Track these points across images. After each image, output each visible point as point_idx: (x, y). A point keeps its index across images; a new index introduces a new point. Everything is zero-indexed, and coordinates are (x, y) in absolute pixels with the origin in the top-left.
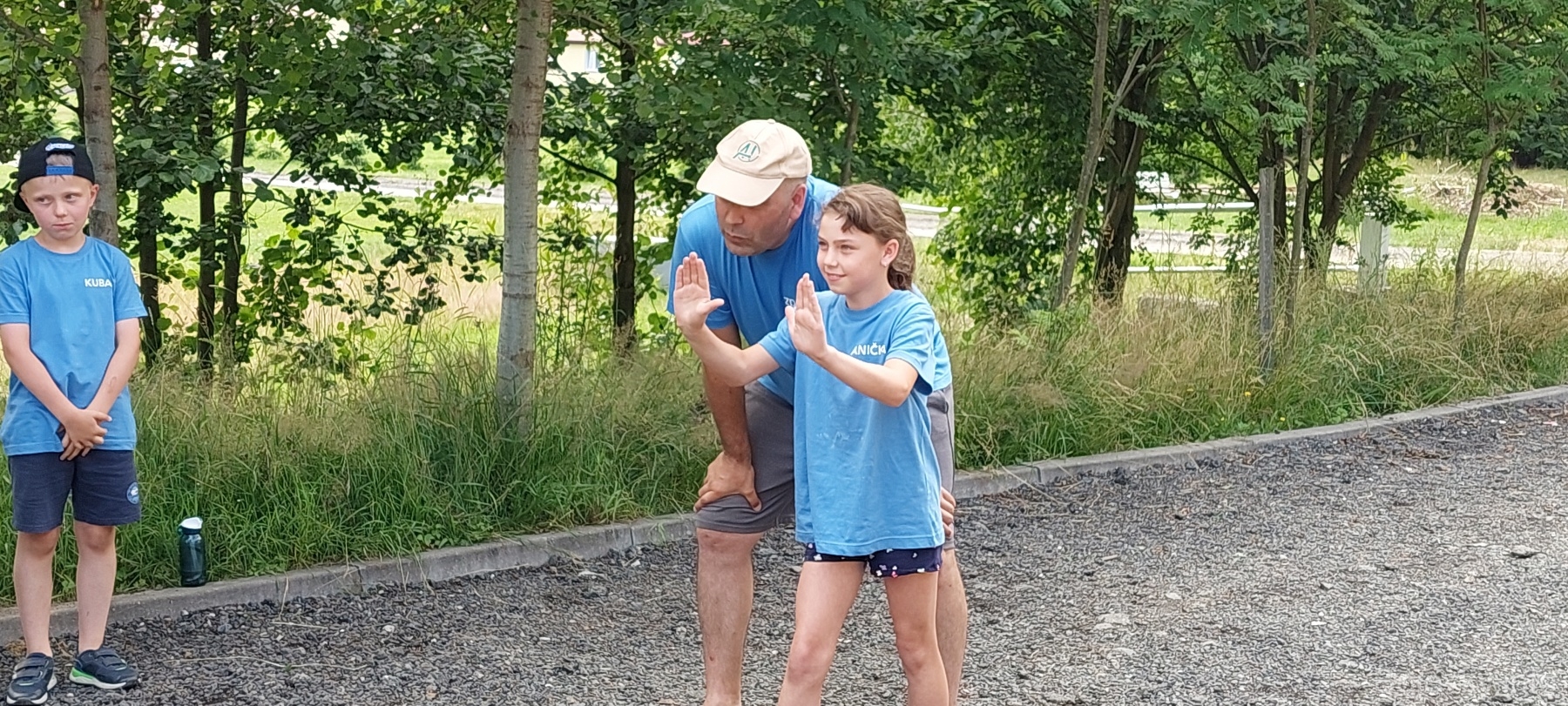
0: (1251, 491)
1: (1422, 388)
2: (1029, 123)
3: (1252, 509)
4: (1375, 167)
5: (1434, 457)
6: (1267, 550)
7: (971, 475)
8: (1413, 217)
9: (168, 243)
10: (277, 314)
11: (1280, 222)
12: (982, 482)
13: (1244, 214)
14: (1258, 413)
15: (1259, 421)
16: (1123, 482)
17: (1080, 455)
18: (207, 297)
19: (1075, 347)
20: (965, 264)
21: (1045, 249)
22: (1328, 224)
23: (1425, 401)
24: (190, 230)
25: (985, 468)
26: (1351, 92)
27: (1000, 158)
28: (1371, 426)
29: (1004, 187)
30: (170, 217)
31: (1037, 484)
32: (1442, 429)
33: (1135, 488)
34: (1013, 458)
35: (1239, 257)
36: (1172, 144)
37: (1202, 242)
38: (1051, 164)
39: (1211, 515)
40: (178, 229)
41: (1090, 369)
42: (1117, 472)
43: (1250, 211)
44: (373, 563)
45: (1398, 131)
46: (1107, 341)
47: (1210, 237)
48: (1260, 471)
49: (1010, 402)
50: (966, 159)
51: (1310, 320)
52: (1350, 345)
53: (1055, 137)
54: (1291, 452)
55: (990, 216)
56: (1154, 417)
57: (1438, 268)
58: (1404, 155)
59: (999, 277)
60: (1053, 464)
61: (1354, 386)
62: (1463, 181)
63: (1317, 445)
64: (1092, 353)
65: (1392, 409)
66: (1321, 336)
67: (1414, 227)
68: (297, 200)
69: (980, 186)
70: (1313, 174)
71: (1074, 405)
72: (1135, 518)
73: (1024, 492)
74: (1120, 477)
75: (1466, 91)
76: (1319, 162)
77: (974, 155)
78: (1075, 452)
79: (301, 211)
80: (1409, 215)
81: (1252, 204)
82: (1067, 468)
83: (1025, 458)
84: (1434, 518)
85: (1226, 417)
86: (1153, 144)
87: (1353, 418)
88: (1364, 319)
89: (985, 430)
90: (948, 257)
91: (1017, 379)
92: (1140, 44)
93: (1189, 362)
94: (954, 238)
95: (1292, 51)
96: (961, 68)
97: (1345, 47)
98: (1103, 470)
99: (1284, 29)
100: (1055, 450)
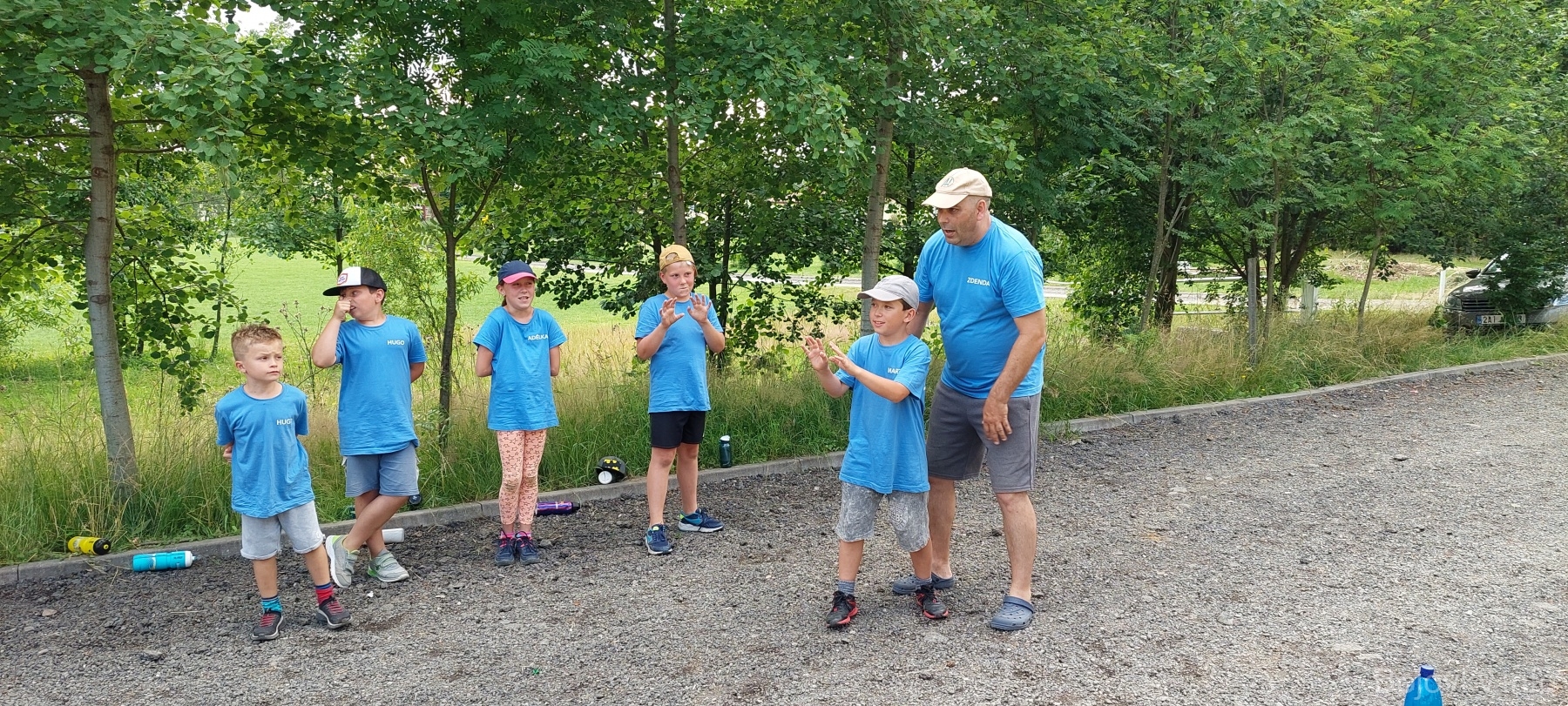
0: (1248, 427)
1: (1341, 373)
2: (1117, 238)
3: (1249, 436)
4: (1310, 256)
5: (1348, 409)
7: (1097, 419)
8: (1332, 282)
11: (1258, 286)
12: (1103, 422)
13: (1235, 283)
14: (1250, 386)
15: (1251, 390)
17: (1154, 408)
19: (1151, 352)
21: (1129, 303)
22: (1284, 287)
23: (1343, 380)
25: (1104, 415)
26: (1295, 217)
27: (1102, 255)
28: (1312, 393)
29: (1104, 271)
31: (1132, 423)
32: (1353, 395)
33: (1185, 425)
34: (1119, 410)
35: (1235, 305)
36: (1195, 246)
37: (1213, 298)
38: (1129, 259)
39: (1226, 438)
41: (1159, 365)
42: (1175, 417)
43: (1239, 281)
44: (806, 458)
45: (1322, 236)
46: (1167, 350)
47: (1217, 295)
48: (1252, 417)
49: (1117, 381)
50: (1084, 257)
51: (1277, 337)
52: (1300, 350)
53: (1132, 244)
54: (1268, 407)
55: (1097, 286)
56: (1193, 389)
57: (1346, 310)
58: (1326, 249)
59: (1103, 318)
60: (1140, 413)
61: (1303, 373)
62: (1360, 263)
63: (1282, 403)
64: (1160, 356)
65: (1324, 383)
66: (1283, 346)
67: (1333, 288)
68: (755, 287)
69: (1091, 270)
70: (1276, 262)
71: (1150, 382)
72: (1186, 440)
73: (1125, 427)
74: (1176, 420)
75: (1361, 214)
76: (1278, 254)
77: (1088, 254)
78: (1152, 407)
79: (758, 292)
80: (1329, 282)
81: (1241, 277)
82: (1148, 415)
83: (1125, 410)
84: (1349, 440)
85: (1232, 388)
86: (1186, 246)
87: (1302, 389)
88: (1307, 337)
89: (1104, 395)
90: (1077, 307)
91: (1119, 369)
92: (1183, 196)
93: (1211, 361)
94: (1078, 298)
95: (1264, 196)
96: (1084, 209)
97: (1294, 192)
98: (1166, 416)
99: (1260, 184)
100: (1141, 406)
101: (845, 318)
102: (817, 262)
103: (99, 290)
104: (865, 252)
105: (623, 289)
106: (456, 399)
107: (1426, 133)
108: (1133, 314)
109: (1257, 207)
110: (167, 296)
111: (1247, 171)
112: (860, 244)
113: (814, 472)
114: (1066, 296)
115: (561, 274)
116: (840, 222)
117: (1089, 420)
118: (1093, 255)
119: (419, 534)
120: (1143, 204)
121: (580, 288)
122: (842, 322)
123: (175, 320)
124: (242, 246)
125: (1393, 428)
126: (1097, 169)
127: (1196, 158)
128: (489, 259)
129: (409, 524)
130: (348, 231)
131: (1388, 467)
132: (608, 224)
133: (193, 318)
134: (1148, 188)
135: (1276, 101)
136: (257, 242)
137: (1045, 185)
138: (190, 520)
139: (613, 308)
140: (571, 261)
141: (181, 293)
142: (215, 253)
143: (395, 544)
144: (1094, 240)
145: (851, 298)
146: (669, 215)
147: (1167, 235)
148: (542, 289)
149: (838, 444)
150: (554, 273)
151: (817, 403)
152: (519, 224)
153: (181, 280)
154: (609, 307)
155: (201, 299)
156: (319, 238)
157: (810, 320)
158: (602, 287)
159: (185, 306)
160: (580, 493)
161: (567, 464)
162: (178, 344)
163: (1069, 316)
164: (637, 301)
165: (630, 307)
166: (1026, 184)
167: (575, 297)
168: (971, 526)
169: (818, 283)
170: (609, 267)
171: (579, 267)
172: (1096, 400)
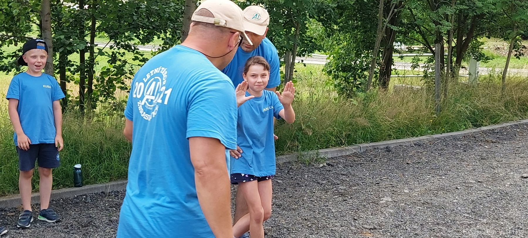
0: (433, 154)
1: (491, 118)
2: (357, 28)
3: (433, 161)
4: (474, 42)
5: (495, 142)
6: (438, 175)
7: (337, 149)
9: (69, 70)
10: (106, 93)
11: (442, 61)
12: (341, 151)
13: (430, 57)
14: (435, 127)
15: (435, 130)
16: (389, 151)
17: (374, 142)
18: (82, 88)
19: (373, 105)
20: (335, 75)
22: (458, 62)
23: (492, 123)
24: (77, 66)
25: (342, 147)
26: (466, 17)
27: (347, 39)
28: (473, 131)
29: (348, 49)
30: (70, 61)
31: (360, 152)
32: (497, 133)
33: (393, 153)
34: (352, 143)
35: (428, 72)
36: (405, 34)
37: (415, 67)
38: (364, 41)
39: (419, 163)
40: (73, 65)
41: (378, 113)
42: (387, 147)
43: (432, 57)
45: (482, 29)
46: (383, 103)
47: (418, 65)
48: (435, 147)
49: (351, 124)
50: (335, 39)
51: (452, 95)
52: (466, 104)
53: (366, 32)
54: (446, 141)
55: (343, 59)
56: (399, 129)
58: (485, 38)
59: (346, 80)
60: (365, 145)
61: (468, 118)
62: (504, 45)
63: (455, 138)
64: (379, 107)
65: (480, 126)
66: (456, 100)
67: (488, 62)
68: (112, 55)
69: (340, 48)
70: (453, 45)
71: (372, 125)
72: (393, 163)
73: (355, 155)
74: (388, 149)
75: (505, 16)
76: (455, 40)
77: (338, 38)
78: (373, 141)
79: (113, 59)
80: (486, 58)
81: (432, 54)
82: (370, 146)
83: (356, 143)
84: (495, 164)
85: (424, 129)
86: (399, 34)
87: (467, 128)
88: (471, 95)
89: (342, 133)
90: (330, 73)
91: (352, 116)
92: (394, 2)
93: (411, 110)
94: (331, 66)
95: (446, 4)
96: (334, 9)
97: (464, 2)
98: (382, 147)
100: (365, 140)
109: (440, 11)
117: (332, 150)
118: (342, 38)
125: (522, 155)
144: (342, 29)
147: (384, 28)
163: (324, 78)
172: (337, 137)
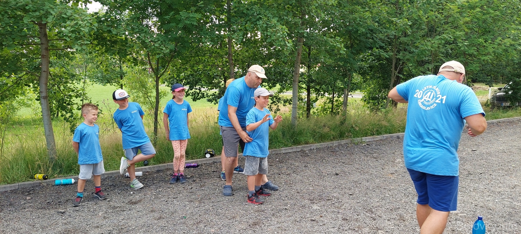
2: (379, 77)
7: (372, 137)
12: (374, 138)
19: (390, 115)
20: (368, 102)
21: (382, 99)
27: (374, 83)
29: (375, 89)
31: (383, 138)
34: (379, 134)
38: (383, 84)
41: (392, 119)
42: (398, 137)
46: (395, 114)
49: (378, 125)
50: (368, 84)
53: (384, 79)
55: (372, 93)
59: (374, 104)
60: (386, 135)
64: (393, 116)
69: (370, 88)
71: (390, 125)
73: (381, 140)
78: (390, 133)
82: (389, 136)
83: (381, 134)
89: (374, 129)
90: (365, 101)
91: (379, 121)
92: (401, 63)
94: (366, 98)
95: (429, 63)
96: (367, 68)
97: (438, 62)
98: (395, 136)
99: (427, 59)
100: (386, 133)
101: (287, 104)
102: (278, 86)
103: (44, 94)
104: (294, 82)
105: (214, 95)
106: (159, 130)
107: (483, 41)
108: (384, 102)
109: (426, 66)
110: (66, 97)
111: (423, 54)
112: (292, 79)
113: (276, 154)
114: (362, 97)
115: (194, 90)
116: (285, 72)
117: (369, 137)
118: (371, 83)
119: (147, 174)
120: (388, 66)
121: (200, 94)
122: (286, 106)
123: (68, 104)
124: (90, 82)
125: (472, 140)
126: (372, 55)
127: (405, 50)
128: (170, 85)
129: (144, 171)
130: (124, 77)
131: (470, 153)
132: (209, 73)
133: (74, 104)
134: (389, 60)
135: (432, 31)
136: (95, 80)
137: (354, 59)
138: (73, 169)
139: (210, 101)
140: (197, 86)
141: (70, 96)
142: (81, 84)
143: (140, 177)
144: (371, 78)
145: (289, 98)
146: (229, 70)
147: (395, 76)
148: (187, 95)
149: (285, 145)
150: (191, 90)
151: (278, 132)
152: (179, 73)
153: (70, 91)
154: (209, 101)
155: (77, 97)
156: (115, 79)
157: (275, 105)
158: (207, 94)
159: (72, 100)
160: (200, 161)
161: (195, 151)
162: (69, 112)
163: (362, 103)
164: (218, 98)
165: (216, 101)
166: (347, 59)
167: (198, 97)
168: (329, 172)
169: (278, 93)
170: (209, 88)
171: (199, 87)
172: (371, 131)
